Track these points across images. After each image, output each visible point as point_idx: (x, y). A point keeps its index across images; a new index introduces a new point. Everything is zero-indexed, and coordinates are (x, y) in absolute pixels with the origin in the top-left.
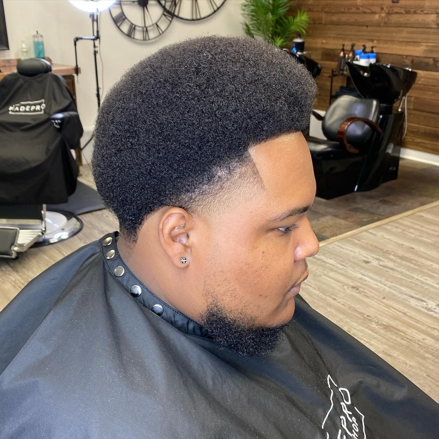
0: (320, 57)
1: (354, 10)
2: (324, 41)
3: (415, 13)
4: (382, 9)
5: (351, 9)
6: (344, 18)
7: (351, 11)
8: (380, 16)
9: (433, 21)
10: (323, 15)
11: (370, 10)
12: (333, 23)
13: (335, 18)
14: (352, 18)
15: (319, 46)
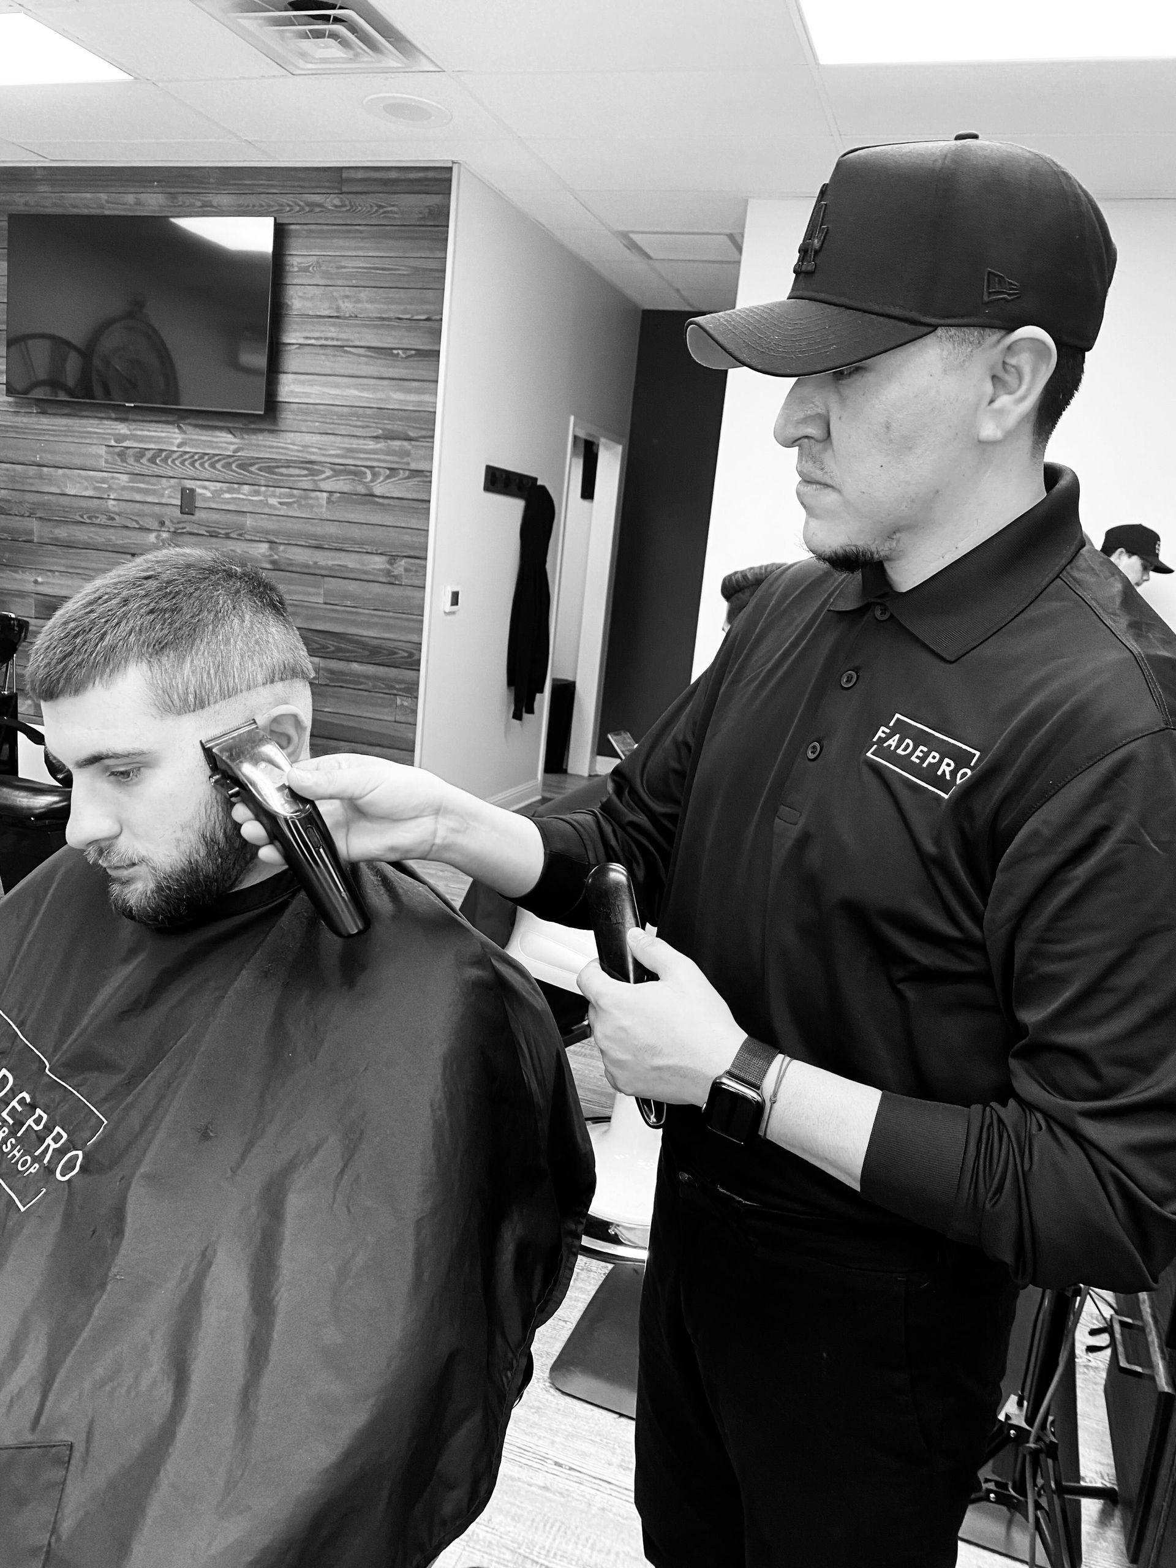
0: (33, 613)
1: (102, 519)
2: (40, 579)
3: (227, 537)
4: (162, 524)
5: (97, 517)
6: (82, 534)
7: (95, 521)
8: (157, 537)
9: (264, 556)
10: (34, 525)
11: (137, 522)
12: (57, 543)
13: (62, 532)
14: (98, 536)
15: (30, 587)
